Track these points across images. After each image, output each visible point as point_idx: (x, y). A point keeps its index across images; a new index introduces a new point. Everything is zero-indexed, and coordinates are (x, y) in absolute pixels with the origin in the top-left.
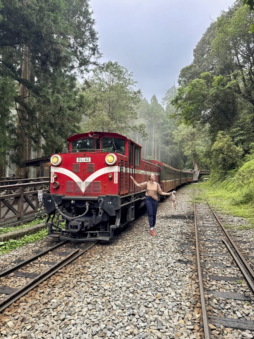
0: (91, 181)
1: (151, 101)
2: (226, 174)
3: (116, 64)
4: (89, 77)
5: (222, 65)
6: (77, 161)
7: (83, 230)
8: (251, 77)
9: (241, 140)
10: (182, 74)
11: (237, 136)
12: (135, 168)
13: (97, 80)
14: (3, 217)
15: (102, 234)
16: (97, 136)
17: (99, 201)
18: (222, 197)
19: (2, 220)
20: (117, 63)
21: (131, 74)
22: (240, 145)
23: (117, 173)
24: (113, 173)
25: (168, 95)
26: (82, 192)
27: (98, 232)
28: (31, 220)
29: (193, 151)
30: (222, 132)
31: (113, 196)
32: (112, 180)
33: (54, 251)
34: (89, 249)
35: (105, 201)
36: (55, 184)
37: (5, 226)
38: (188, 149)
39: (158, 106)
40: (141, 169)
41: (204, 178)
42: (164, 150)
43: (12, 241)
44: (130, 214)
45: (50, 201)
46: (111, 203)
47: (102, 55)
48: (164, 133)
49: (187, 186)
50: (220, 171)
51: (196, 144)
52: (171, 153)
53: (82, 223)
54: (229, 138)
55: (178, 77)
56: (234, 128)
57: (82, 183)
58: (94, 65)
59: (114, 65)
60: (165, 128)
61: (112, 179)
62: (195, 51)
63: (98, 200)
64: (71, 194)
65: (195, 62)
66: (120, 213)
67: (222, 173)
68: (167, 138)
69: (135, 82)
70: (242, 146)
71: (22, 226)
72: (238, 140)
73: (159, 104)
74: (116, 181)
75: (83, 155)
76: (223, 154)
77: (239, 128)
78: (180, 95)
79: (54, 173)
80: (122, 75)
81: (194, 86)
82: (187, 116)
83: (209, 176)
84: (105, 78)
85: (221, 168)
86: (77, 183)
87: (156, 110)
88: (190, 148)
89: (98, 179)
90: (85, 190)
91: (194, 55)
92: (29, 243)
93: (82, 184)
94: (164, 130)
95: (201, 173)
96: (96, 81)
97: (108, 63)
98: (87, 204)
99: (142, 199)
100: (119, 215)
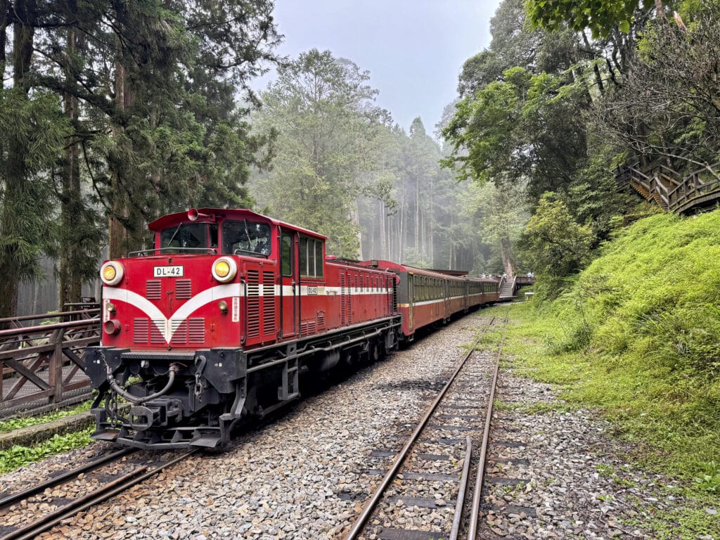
0: (184, 317)
1: (411, 131)
2: (560, 283)
3: (327, 54)
4: (270, 84)
5: (549, 52)
6: (156, 275)
7: (165, 424)
8: (613, 74)
9: (592, 210)
10: (466, 73)
11: (583, 202)
12: (299, 285)
13: (288, 89)
14: (8, 398)
15: (203, 433)
16: (211, 217)
17: (196, 361)
18: (540, 336)
19: (6, 403)
20: (330, 53)
21: (366, 74)
22: (590, 220)
23: (238, 299)
24: (229, 300)
25: (447, 116)
26: (166, 343)
27: (197, 430)
28: (82, 400)
29: (501, 235)
30: (550, 194)
31: (225, 350)
32: (228, 315)
33: (94, 472)
34: (166, 468)
35: (209, 360)
36: (110, 325)
37: (12, 416)
38: (491, 231)
39: (426, 140)
40: (325, 285)
41: (526, 291)
42: (442, 235)
43: (17, 448)
44: (283, 384)
45: (98, 362)
46: (220, 365)
47: (282, 39)
48: (441, 198)
49: (482, 311)
50: (551, 278)
51: (507, 221)
52: (455, 240)
53: (161, 410)
54: (563, 207)
55: (458, 78)
56: (577, 185)
57: (166, 322)
58: (266, 60)
59: (322, 58)
60: (441, 188)
61: (227, 312)
62: (493, 22)
63: (194, 360)
64: (143, 346)
65: (493, 46)
66: (246, 385)
67: (553, 281)
68: (446, 208)
69: (374, 92)
70: (593, 223)
71: (56, 415)
72: (585, 211)
73: (428, 137)
74: (236, 317)
75: (167, 261)
76: (551, 241)
77: (587, 185)
78: (461, 117)
79: (109, 302)
80: (341, 79)
81: (489, 98)
82: (477, 161)
83: (531, 288)
84: (304, 85)
85: (550, 272)
86: (155, 322)
87: (422, 149)
88: (494, 228)
89: (198, 312)
90: (172, 338)
91: (492, 31)
92: (59, 452)
93: (166, 325)
94: (439, 191)
95: (518, 282)
96: (285, 91)
97: (311, 53)
98: (171, 369)
99: (327, 349)
100: (242, 390)
